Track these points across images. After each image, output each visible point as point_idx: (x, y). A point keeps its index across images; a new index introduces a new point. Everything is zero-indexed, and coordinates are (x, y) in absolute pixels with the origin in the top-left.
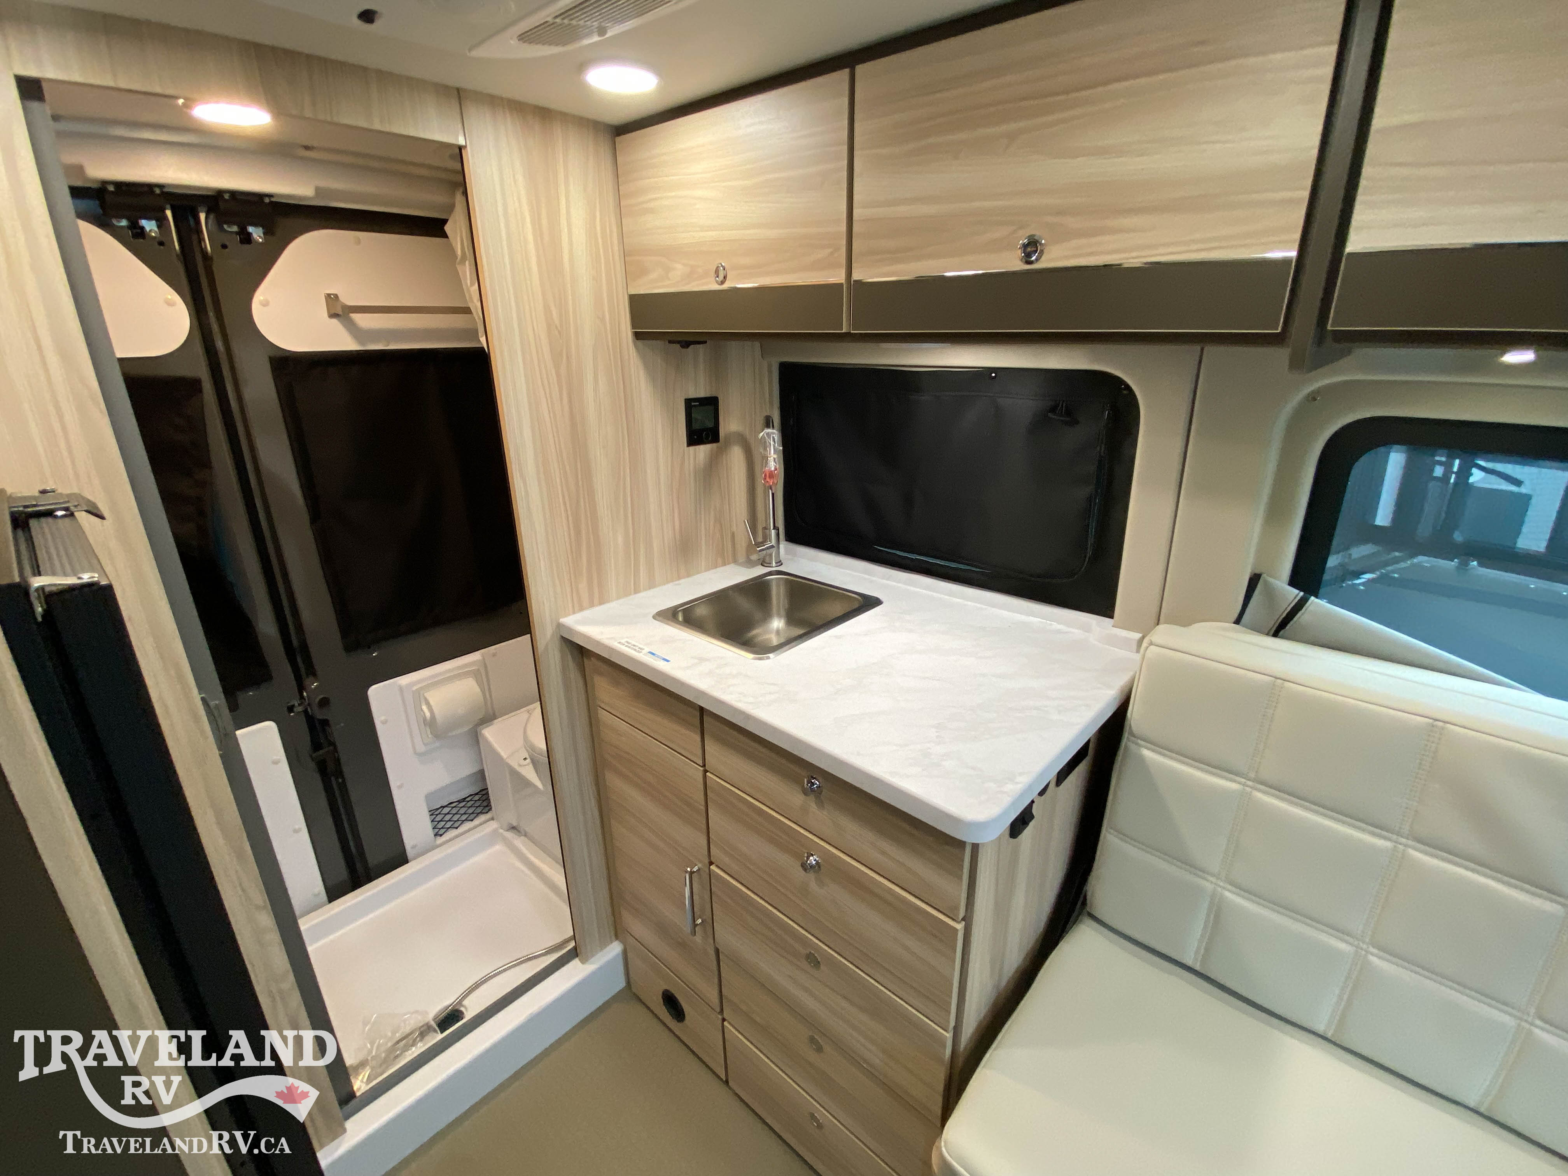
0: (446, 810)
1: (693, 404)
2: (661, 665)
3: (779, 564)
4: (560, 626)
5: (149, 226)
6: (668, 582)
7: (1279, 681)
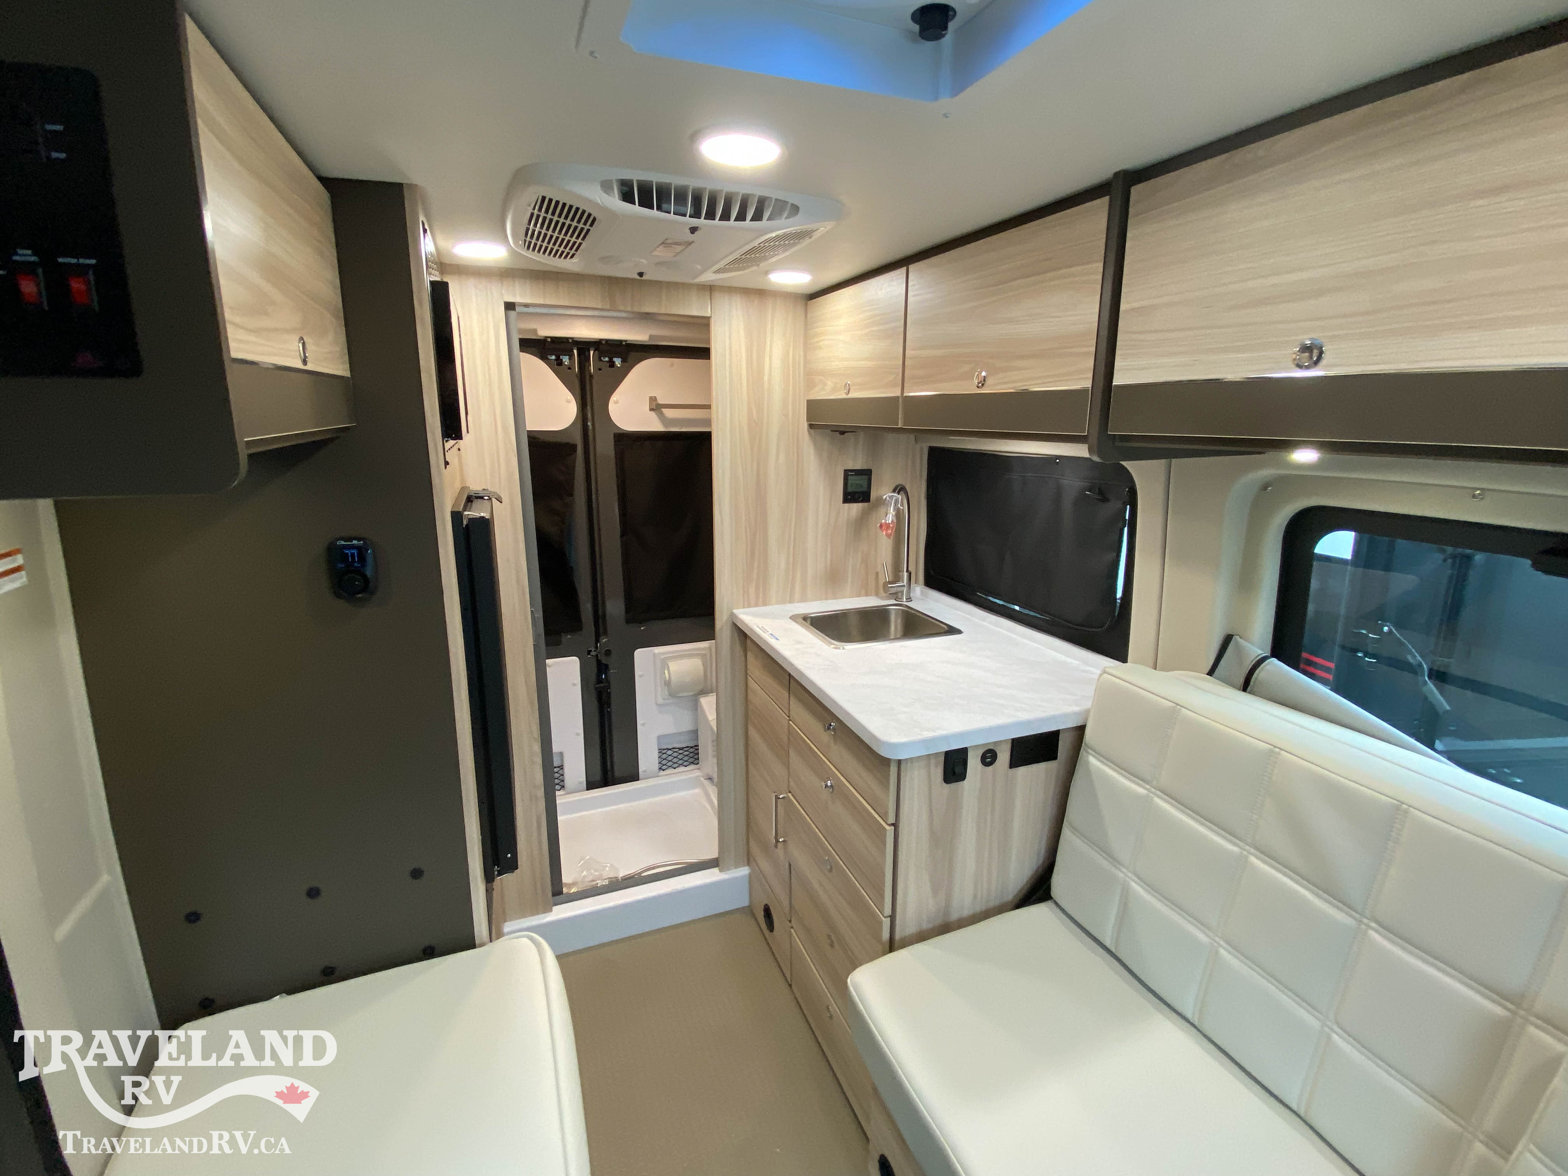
0: (670, 752)
1: (850, 473)
2: (772, 641)
3: (908, 600)
4: (732, 615)
5: (566, 360)
6: (816, 600)
7: (1178, 707)
